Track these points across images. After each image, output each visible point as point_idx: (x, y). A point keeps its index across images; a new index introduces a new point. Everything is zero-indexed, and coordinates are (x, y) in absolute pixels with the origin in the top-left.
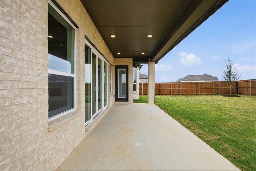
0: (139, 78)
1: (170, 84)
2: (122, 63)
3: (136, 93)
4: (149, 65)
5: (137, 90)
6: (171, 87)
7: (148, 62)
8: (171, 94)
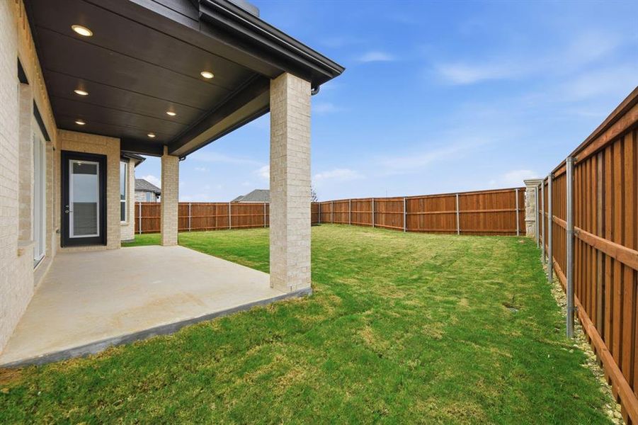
0: (136, 190)
1: (214, 206)
2: (87, 147)
3: (127, 225)
4: (166, 161)
5: (128, 219)
6: (217, 213)
7: (163, 154)
8: (217, 227)
